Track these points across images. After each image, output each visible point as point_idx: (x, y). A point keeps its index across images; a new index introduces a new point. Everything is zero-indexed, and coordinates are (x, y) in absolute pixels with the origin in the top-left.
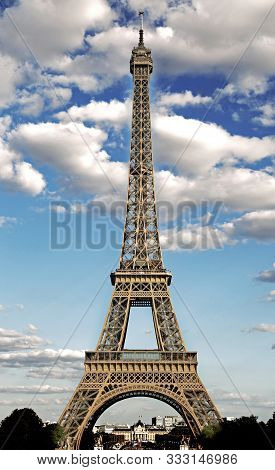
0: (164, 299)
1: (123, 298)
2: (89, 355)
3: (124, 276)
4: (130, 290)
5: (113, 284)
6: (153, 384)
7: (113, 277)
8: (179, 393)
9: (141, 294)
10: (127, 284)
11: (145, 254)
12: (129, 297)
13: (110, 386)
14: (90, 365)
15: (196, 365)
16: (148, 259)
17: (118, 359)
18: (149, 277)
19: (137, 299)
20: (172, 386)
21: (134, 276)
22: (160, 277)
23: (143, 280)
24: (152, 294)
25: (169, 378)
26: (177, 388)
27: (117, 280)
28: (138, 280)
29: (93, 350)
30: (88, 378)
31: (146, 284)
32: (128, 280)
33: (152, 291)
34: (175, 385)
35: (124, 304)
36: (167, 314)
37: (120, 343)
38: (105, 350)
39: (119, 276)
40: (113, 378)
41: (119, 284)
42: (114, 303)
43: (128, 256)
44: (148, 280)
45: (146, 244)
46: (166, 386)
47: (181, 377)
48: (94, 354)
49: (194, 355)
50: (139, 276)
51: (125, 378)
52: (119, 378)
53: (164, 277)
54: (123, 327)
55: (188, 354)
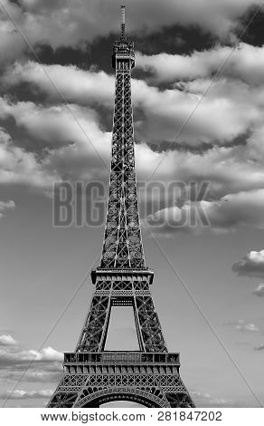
0: (146, 298)
1: (103, 298)
2: (68, 356)
3: (105, 275)
4: (111, 289)
5: (94, 282)
6: (134, 387)
7: (94, 275)
8: (161, 397)
9: (123, 293)
10: (108, 282)
11: (126, 252)
12: (110, 296)
13: (90, 389)
14: (68, 367)
15: (178, 367)
16: (129, 258)
17: (99, 361)
18: (131, 275)
19: (119, 298)
20: (153, 389)
21: (115, 275)
22: (141, 275)
23: (124, 279)
24: (134, 293)
25: (151, 380)
26: (158, 391)
27: (98, 279)
28: (119, 279)
29: (73, 351)
30: (67, 381)
31: (127, 282)
32: (108, 279)
33: (133, 290)
34: (157, 388)
35: (105, 303)
36: (149, 313)
37: (100, 344)
38: (85, 352)
39: (100, 275)
40: (93, 381)
41: (100, 282)
42: (95, 302)
43: (109, 254)
44: (129, 279)
45: (128, 242)
46: (148, 389)
47: (163, 380)
48: (73, 355)
49: (176, 356)
50: (120, 275)
51: (106, 380)
52: (99, 380)
53: (146, 275)
54: (104, 328)
55: (170, 355)
